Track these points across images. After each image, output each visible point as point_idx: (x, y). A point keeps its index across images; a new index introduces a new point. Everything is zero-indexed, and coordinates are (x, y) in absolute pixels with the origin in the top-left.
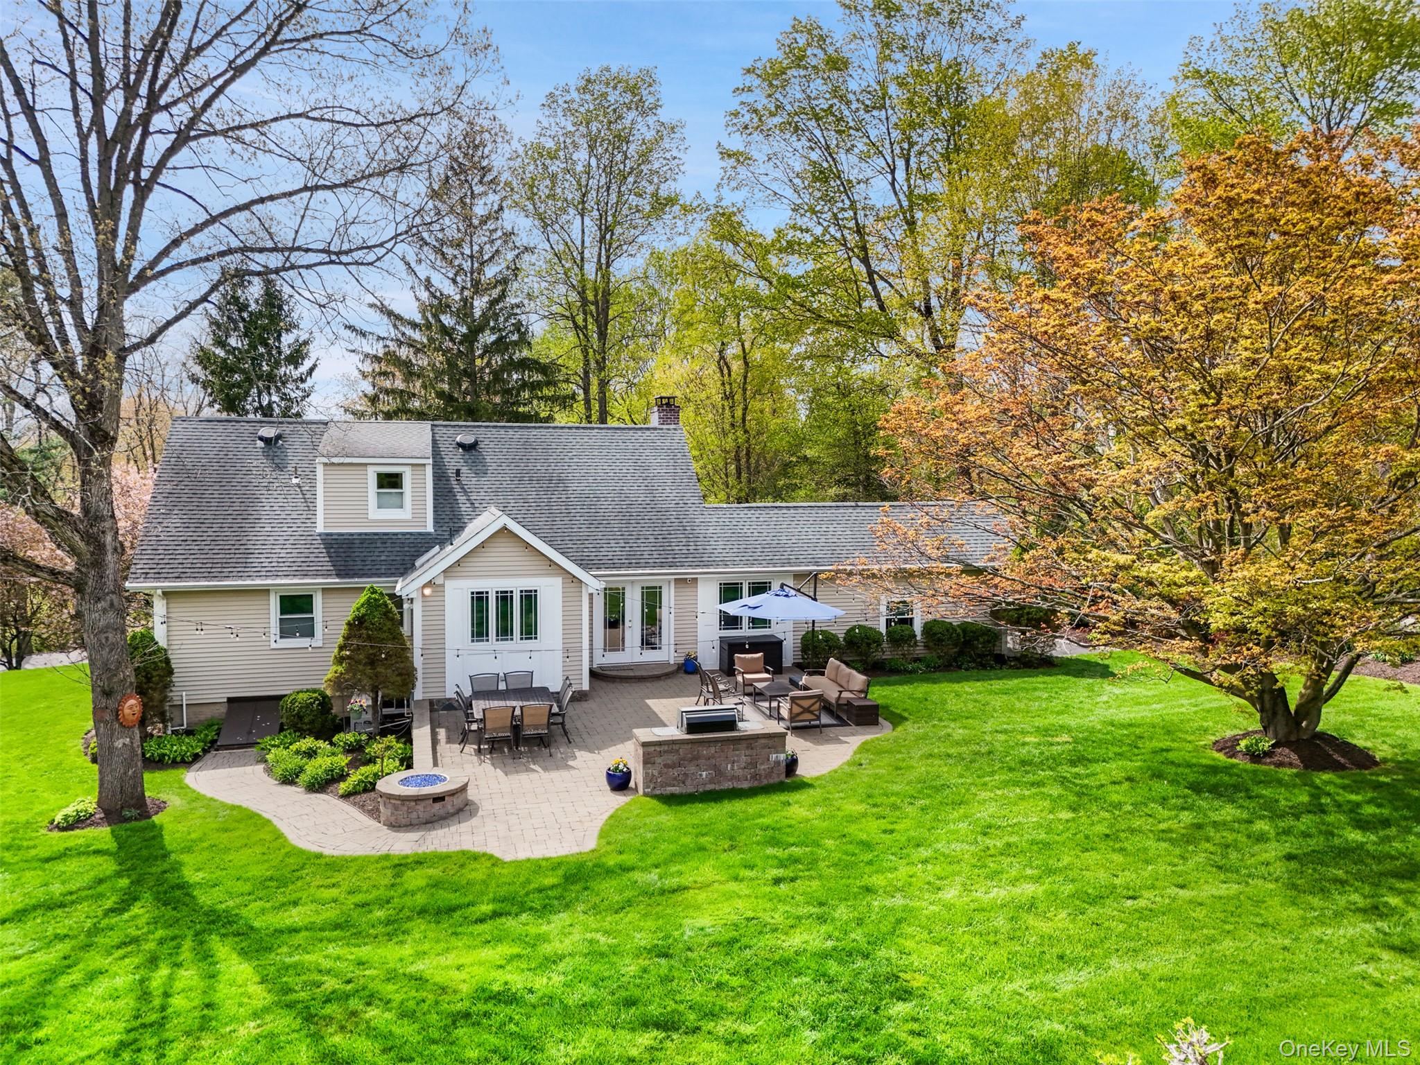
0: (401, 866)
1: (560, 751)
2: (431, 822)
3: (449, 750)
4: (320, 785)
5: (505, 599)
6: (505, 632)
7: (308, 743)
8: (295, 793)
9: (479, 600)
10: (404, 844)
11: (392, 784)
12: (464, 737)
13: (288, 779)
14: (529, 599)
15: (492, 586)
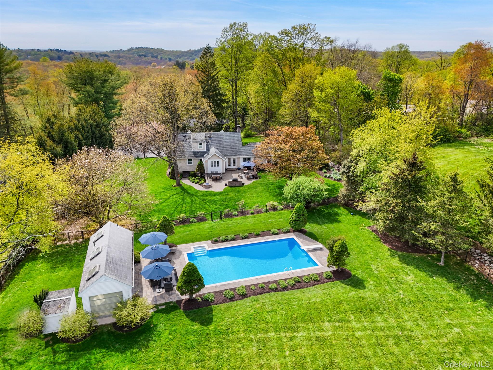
0: (206, 192)
1: (221, 181)
2: (208, 188)
3: (209, 180)
4: (197, 183)
5: (215, 162)
6: (215, 166)
7: (194, 178)
8: (194, 184)
9: (212, 162)
10: (206, 190)
11: (204, 184)
12: (211, 179)
13: (193, 182)
14: (218, 162)
15: (213, 160)
